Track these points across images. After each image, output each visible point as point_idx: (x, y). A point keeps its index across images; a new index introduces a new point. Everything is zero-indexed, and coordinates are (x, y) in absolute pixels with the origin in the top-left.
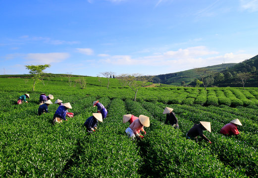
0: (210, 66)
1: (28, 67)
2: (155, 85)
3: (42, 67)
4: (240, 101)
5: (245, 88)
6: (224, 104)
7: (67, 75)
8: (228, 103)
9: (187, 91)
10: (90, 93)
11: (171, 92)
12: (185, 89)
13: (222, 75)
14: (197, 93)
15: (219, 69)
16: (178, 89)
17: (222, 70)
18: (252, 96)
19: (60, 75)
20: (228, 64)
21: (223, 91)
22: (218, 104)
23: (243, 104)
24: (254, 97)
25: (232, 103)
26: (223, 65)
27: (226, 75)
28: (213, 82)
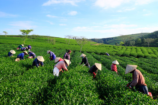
0: (134, 34)
1: (21, 31)
2: (99, 44)
3: (29, 31)
4: (143, 55)
5: (149, 47)
6: (133, 56)
7: (47, 37)
8: (135, 55)
9: (114, 48)
10: (56, 47)
11: (105, 48)
12: (114, 47)
13: (140, 40)
14: (120, 49)
15: (138, 36)
16: (110, 47)
17: (141, 37)
18: (152, 52)
19: (43, 36)
20: (145, 33)
21: (136, 49)
22: (129, 56)
23: (144, 56)
24: (153, 53)
25: (138, 56)
26: (142, 34)
27: (142, 40)
28: (134, 44)
